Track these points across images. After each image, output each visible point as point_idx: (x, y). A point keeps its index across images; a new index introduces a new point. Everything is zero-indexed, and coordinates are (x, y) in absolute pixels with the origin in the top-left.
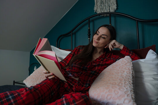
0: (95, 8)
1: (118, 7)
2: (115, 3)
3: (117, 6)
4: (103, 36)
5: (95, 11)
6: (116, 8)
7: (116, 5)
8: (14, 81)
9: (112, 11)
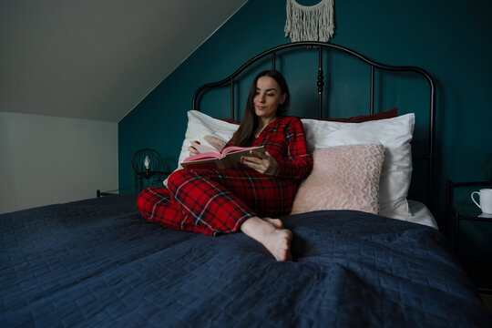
0: (288, 28)
1: (337, 32)
2: (331, 21)
3: (334, 29)
4: (269, 93)
5: (286, 35)
6: (332, 32)
7: (332, 26)
8: (98, 191)
9: (323, 39)
